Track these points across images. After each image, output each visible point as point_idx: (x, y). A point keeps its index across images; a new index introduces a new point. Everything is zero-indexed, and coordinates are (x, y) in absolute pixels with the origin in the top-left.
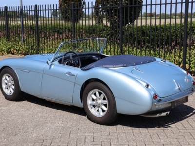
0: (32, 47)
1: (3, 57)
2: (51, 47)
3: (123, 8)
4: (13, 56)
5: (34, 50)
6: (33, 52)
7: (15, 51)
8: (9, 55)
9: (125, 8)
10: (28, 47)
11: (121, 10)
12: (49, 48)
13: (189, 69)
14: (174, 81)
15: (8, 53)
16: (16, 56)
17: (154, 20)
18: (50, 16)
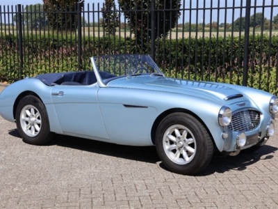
0: (11, 67)
2: (44, 69)
3: (156, 12)
5: (15, 73)
6: (14, 75)
9: (158, 13)
10: (5, 68)
11: (152, 15)
12: (39, 70)
17: (175, 33)
18: (11, 22)
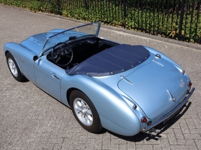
0: (55, 6)
1: (36, 14)
2: (69, 8)
4: (42, 13)
7: (44, 9)
8: (40, 12)
10: (52, 6)
13: (184, 35)
14: (168, 91)
15: (39, 10)
16: (45, 14)
